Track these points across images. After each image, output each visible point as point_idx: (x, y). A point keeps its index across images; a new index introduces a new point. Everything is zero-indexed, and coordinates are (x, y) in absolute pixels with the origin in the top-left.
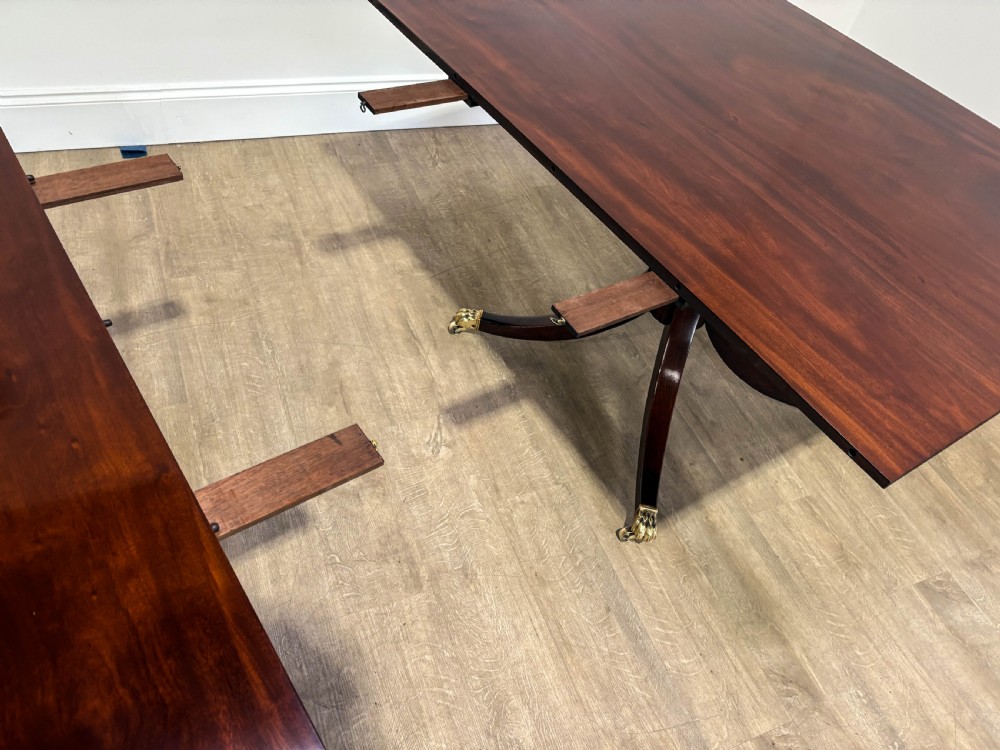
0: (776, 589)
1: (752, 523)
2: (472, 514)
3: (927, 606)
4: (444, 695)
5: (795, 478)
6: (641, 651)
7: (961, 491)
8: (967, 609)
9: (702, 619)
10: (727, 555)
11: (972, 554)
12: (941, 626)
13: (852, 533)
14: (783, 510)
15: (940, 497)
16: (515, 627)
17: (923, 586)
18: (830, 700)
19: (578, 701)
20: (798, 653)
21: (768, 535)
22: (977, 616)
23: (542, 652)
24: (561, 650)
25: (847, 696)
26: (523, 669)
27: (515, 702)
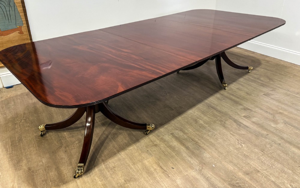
0: (237, 100)
1: (229, 93)
2: (177, 100)
3: (266, 97)
4: (186, 121)
5: (234, 86)
6: (217, 110)
7: (265, 82)
8: (273, 96)
9: (226, 105)
10: (226, 97)
11: (272, 89)
12: (270, 98)
13: (248, 90)
14: (234, 90)
15: (261, 84)
16: (193, 112)
17: (264, 94)
18: (254, 110)
19: (209, 118)
20: (245, 106)
21: (233, 94)
22: (276, 96)
23: (199, 114)
24: (203, 113)
25: (257, 109)
26: (197, 116)
27: (198, 120)
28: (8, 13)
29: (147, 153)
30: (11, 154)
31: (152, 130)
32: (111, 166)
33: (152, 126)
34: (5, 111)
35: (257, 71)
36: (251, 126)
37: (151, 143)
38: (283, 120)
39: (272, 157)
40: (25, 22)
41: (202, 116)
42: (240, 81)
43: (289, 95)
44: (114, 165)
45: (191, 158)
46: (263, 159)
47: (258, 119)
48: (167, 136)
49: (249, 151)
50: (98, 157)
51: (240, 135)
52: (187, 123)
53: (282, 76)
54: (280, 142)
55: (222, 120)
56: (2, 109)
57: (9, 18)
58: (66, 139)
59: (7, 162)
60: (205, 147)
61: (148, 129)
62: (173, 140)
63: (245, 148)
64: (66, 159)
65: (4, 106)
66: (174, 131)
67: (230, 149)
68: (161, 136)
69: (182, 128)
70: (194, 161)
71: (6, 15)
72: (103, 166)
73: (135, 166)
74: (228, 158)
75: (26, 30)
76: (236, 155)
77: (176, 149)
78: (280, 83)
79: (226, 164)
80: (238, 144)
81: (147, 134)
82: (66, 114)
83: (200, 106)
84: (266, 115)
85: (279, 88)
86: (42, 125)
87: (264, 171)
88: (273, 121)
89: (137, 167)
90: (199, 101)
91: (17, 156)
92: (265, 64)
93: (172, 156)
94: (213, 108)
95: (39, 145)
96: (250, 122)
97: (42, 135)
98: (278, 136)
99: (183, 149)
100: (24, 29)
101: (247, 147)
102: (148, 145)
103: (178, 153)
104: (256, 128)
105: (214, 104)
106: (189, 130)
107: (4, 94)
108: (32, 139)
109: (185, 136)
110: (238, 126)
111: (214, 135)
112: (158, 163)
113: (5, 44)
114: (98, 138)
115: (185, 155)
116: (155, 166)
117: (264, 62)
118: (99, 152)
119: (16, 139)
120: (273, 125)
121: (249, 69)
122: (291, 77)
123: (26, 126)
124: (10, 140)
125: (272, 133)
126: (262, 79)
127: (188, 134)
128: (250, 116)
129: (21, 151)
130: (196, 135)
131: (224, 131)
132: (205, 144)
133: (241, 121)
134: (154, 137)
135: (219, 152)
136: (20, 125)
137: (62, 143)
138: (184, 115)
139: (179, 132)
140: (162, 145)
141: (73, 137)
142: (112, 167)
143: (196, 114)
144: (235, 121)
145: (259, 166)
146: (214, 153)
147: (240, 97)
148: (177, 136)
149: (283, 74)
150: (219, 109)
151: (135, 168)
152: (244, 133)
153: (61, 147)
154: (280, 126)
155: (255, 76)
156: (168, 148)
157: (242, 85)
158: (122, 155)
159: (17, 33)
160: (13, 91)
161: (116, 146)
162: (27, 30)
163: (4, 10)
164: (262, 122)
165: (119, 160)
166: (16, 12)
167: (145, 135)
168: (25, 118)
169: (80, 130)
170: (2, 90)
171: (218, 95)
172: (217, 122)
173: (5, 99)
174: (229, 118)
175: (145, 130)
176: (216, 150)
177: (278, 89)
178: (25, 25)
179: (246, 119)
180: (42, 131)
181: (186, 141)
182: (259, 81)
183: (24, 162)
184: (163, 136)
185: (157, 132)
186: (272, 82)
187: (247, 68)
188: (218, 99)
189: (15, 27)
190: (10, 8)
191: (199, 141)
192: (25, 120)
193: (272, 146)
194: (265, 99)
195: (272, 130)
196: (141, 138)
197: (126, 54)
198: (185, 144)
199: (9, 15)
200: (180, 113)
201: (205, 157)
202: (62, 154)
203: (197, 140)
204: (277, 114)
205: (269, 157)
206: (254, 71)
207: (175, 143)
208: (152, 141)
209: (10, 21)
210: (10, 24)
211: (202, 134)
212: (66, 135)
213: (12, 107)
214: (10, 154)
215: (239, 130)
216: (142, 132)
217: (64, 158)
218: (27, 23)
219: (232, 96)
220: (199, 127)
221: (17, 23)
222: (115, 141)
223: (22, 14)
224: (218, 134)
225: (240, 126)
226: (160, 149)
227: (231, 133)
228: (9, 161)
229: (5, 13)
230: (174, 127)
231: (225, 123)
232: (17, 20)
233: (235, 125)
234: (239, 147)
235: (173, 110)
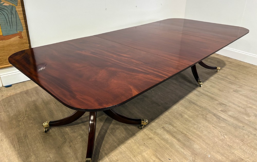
0: (213, 96)
1: (204, 90)
2: (162, 97)
4: (173, 116)
5: (207, 84)
6: (197, 105)
7: (232, 80)
9: (204, 101)
10: (203, 94)
11: (239, 86)
12: (239, 94)
13: (219, 88)
14: (208, 88)
15: (230, 82)
16: (177, 107)
17: (233, 91)
18: (228, 105)
19: (192, 112)
20: (220, 101)
21: (208, 90)
22: (243, 92)
23: (183, 109)
24: (186, 108)
25: (230, 104)
26: (182, 111)
27: (183, 114)
28: (10, 20)
29: (144, 146)
30: (20, 151)
31: (146, 124)
32: (114, 159)
33: (146, 121)
34: (7, 109)
35: (223, 71)
36: (228, 119)
37: (146, 137)
38: (253, 113)
39: (251, 146)
40: (24, 28)
41: (186, 111)
42: (212, 79)
43: (253, 91)
44: (117, 159)
45: (184, 149)
46: (245, 149)
47: (233, 113)
48: (159, 130)
49: (231, 142)
50: (101, 150)
51: (221, 127)
52: (174, 117)
53: (245, 75)
54: (254, 133)
55: (203, 114)
56: (4, 107)
57: (11, 25)
58: (69, 135)
59: (17, 159)
60: (194, 139)
61: (142, 124)
62: (165, 133)
63: (228, 139)
64: (71, 154)
65: (6, 104)
66: (164, 125)
67: (215, 140)
68: (154, 130)
69: (171, 122)
70: (187, 153)
71: (8, 21)
72: (107, 159)
73: (136, 158)
74: (215, 148)
75: (25, 35)
76: (221, 146)
77: (169, 142)
78: (244, 81)
79: (214, 154)
80: (221, 136)
81: (141, 128)
82: (65, 111)
83: (182, 102)
84: (238, 109)
85: (245, 85)
86: (46, 122)
87: (247, 159)
88: (246, 114)
89: (138, 159)
90: (181, 97)
91: (25, 152)
92: (229, 64)
93: (167, 148)
94: (194, 103)
95: (45, 141)
96: (227, 115)
97: (46, 132)
98: (252, 127)
99: (175, 141)
100: (24, 34)
101: (229, 138)
102: (144, 139)
103: (172, 145)
104: (233, 121)
105: (194, 100)
106: (177, 124)
107: (4, 92)
108: (36, 135)
109: (175, 130)
110: (218, 119)
111: (199, 127)
112: (156, 155)
113: (6, 47)
114: (98, 133)
115: (177, 146)
116: (153, 158)
117: (228, 62)
118: (101, 146)
119: (22, 135)
120: (246, 118)
121: (217, 69)
122: (252, 75)
123: (30, 123)
124: (16, 137)
125: (247, 124)
126: (229, 77)
127: (176, 127)
128: (226, 110)
129: (28, 147)
130: (184, 128)
131: (207, 124)
132: (193, 136)
133: (219, 114)
134: (148, 131)
135: (207, 143)
136: (23, 123)
137: (66, 138)
138: (170, 110)
139: (169, 126)
140: (156, 138)
141: (74, 132)
142: (116, 161)
143: (180, 109)
144: (215, 115)
145: (242, 154)
146: (202, 144)
147: (214, 94)
148: (168, 129)
149: (245, 73)
150: (199, 104)
151: (136, 161)
152: (224, 126)
153: (65, 142)
154: (252, 118)
155: (223, 75)
156: (161, 141)
157: (214, 83)
158: (123, 149)
159: (17, 38)
160: (12, 90)
161: (115, 140)
162: (27, 35)
163: (7, 17)
164: (237, 115)
165: (121, 153)
166: (17, 19)
167: (139, 129)
168: (28, 116)
169: (80, 126)
170: (1, 89)
171: (195, 92)
172: (200, 116)
173: (5, 97)
174: (209, 113)
175: (140, 125)
176: (203, 142)
177: (244, 87)
178: (25, 31)
179: (223, 113)
180: (45, 128)
181: (177, 134)
182: (227, 80)
183: (33, 157)
184: (156, 129)
185: (149, 126)
186: (237, 80)
187: (216, 68)
188: (197, 95)
189: (15, 32)
190: (12, 15)
191: (187, 134)
192: (27, 117)
193: (249, 136)
194: (235, 95)
195: (246, 122)
196: (137, 132)
197: (126, 59)
198: (176, 136)
199: (11, 22)
200: (166, 108)
201: (195, 148)
202: (67, 149)
203: (185, 132)
204: (248, 108)
205: (249, 146)
206: (221, 71)
207: (167, 136)
208: (147, 135)
209: (11, 27)
210: (12, 29)
211: (189, 127)
212: (68, 131)
213: (14, 105)
214: (18, 150)
215: (219, 123)
216: (136, 127)
217: (70, 153)
218: (26, 29)
219: (207, 93)
220: (185, 121)
221: (17, 29)
222: (114, 136)
223: (23, 21)
224: (202, 127)
225: (219, 119)
226: (155, 141)
227: (213, 125)
228: (18, 157)
229: (8, 20)
230: (163, 121)
231: (206, 116)
232: (17, 26)
233: (215, 119)
234: (223, 139)
235: (160, 106)
